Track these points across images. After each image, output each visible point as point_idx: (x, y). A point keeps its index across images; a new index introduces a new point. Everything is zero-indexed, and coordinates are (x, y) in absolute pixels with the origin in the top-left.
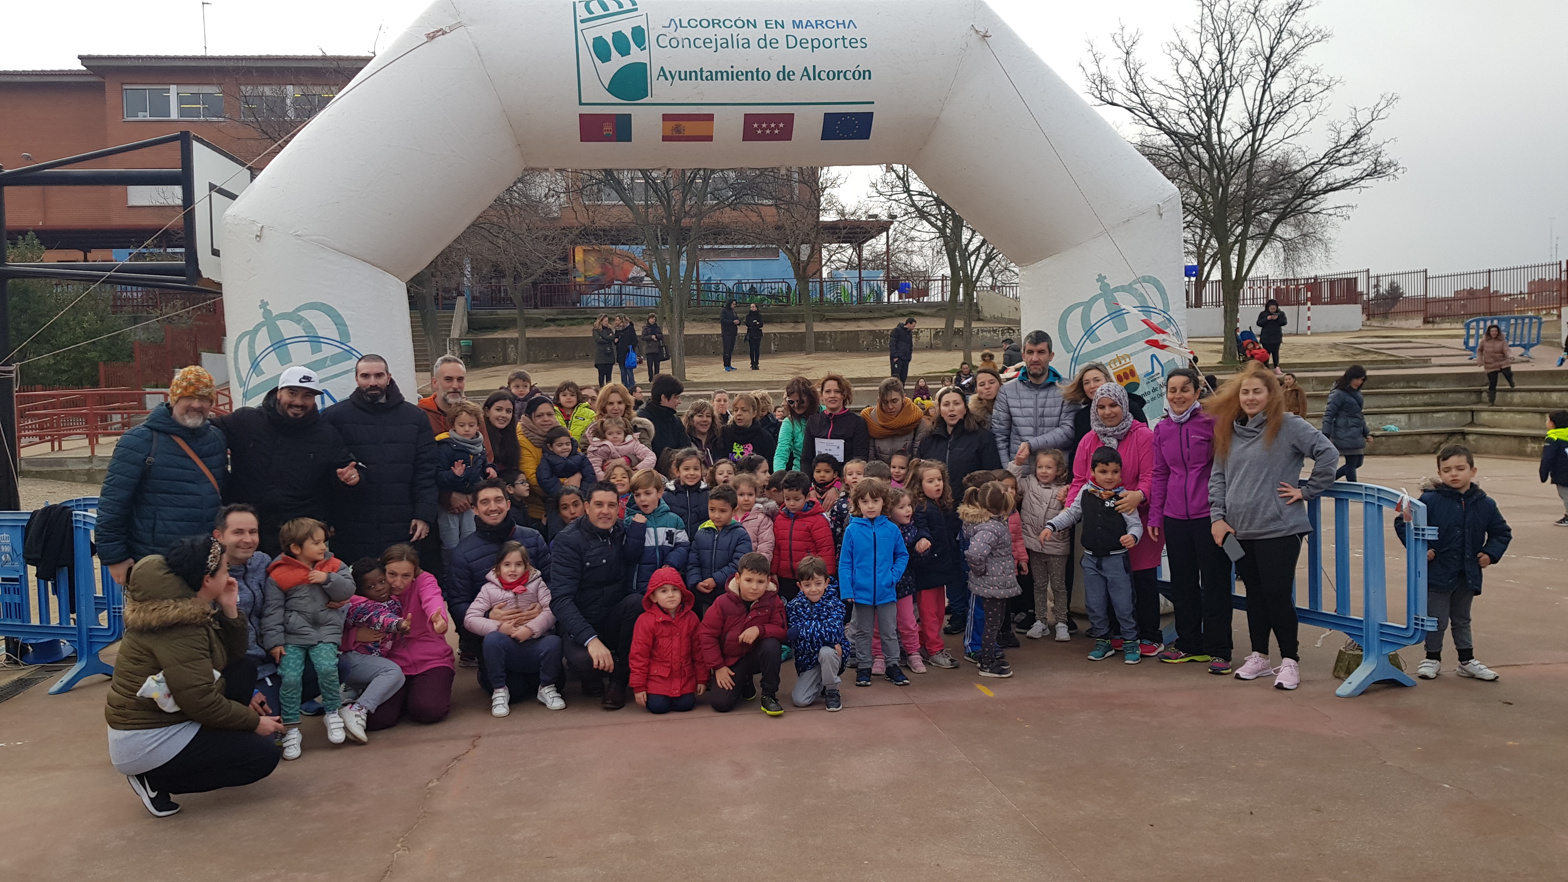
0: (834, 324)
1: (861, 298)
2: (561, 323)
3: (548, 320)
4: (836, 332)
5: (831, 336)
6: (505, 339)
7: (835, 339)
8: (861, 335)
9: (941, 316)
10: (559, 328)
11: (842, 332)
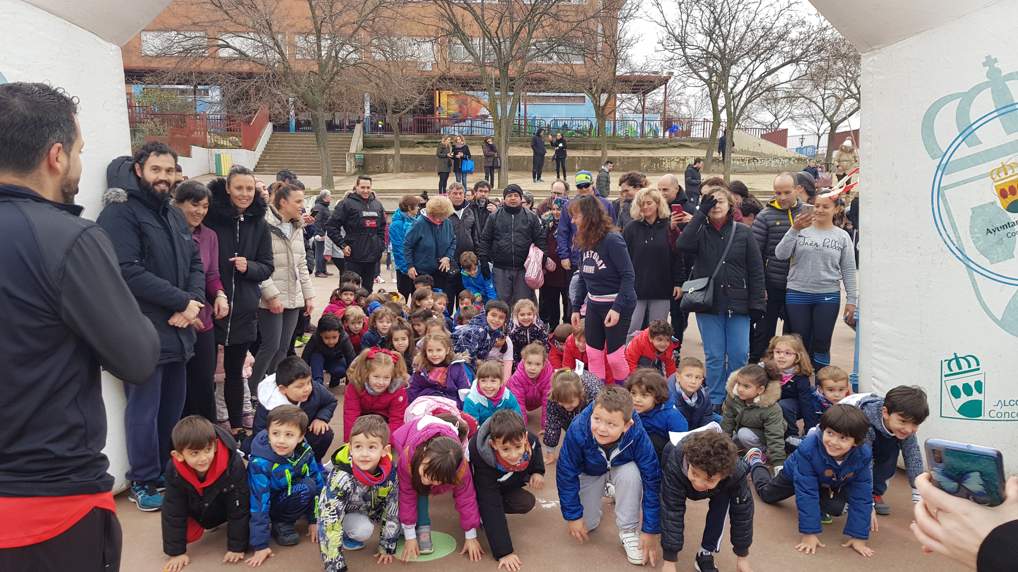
0: (623, 151)
1: (643, 135)
2: (428, 145)
3: (418, 143)
4: (624, 157)
5: (619, 160)
6: (386, 155)
7: (623, 162)
8: (643, 160)
9: (702, 148)
10: (426, 149)
11: (629, 158)
